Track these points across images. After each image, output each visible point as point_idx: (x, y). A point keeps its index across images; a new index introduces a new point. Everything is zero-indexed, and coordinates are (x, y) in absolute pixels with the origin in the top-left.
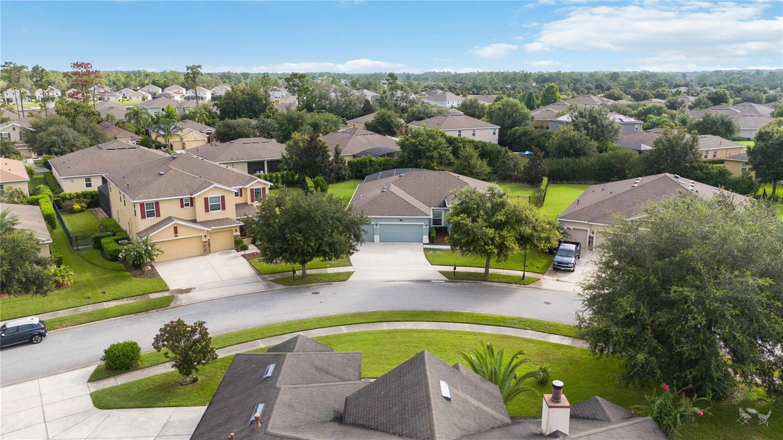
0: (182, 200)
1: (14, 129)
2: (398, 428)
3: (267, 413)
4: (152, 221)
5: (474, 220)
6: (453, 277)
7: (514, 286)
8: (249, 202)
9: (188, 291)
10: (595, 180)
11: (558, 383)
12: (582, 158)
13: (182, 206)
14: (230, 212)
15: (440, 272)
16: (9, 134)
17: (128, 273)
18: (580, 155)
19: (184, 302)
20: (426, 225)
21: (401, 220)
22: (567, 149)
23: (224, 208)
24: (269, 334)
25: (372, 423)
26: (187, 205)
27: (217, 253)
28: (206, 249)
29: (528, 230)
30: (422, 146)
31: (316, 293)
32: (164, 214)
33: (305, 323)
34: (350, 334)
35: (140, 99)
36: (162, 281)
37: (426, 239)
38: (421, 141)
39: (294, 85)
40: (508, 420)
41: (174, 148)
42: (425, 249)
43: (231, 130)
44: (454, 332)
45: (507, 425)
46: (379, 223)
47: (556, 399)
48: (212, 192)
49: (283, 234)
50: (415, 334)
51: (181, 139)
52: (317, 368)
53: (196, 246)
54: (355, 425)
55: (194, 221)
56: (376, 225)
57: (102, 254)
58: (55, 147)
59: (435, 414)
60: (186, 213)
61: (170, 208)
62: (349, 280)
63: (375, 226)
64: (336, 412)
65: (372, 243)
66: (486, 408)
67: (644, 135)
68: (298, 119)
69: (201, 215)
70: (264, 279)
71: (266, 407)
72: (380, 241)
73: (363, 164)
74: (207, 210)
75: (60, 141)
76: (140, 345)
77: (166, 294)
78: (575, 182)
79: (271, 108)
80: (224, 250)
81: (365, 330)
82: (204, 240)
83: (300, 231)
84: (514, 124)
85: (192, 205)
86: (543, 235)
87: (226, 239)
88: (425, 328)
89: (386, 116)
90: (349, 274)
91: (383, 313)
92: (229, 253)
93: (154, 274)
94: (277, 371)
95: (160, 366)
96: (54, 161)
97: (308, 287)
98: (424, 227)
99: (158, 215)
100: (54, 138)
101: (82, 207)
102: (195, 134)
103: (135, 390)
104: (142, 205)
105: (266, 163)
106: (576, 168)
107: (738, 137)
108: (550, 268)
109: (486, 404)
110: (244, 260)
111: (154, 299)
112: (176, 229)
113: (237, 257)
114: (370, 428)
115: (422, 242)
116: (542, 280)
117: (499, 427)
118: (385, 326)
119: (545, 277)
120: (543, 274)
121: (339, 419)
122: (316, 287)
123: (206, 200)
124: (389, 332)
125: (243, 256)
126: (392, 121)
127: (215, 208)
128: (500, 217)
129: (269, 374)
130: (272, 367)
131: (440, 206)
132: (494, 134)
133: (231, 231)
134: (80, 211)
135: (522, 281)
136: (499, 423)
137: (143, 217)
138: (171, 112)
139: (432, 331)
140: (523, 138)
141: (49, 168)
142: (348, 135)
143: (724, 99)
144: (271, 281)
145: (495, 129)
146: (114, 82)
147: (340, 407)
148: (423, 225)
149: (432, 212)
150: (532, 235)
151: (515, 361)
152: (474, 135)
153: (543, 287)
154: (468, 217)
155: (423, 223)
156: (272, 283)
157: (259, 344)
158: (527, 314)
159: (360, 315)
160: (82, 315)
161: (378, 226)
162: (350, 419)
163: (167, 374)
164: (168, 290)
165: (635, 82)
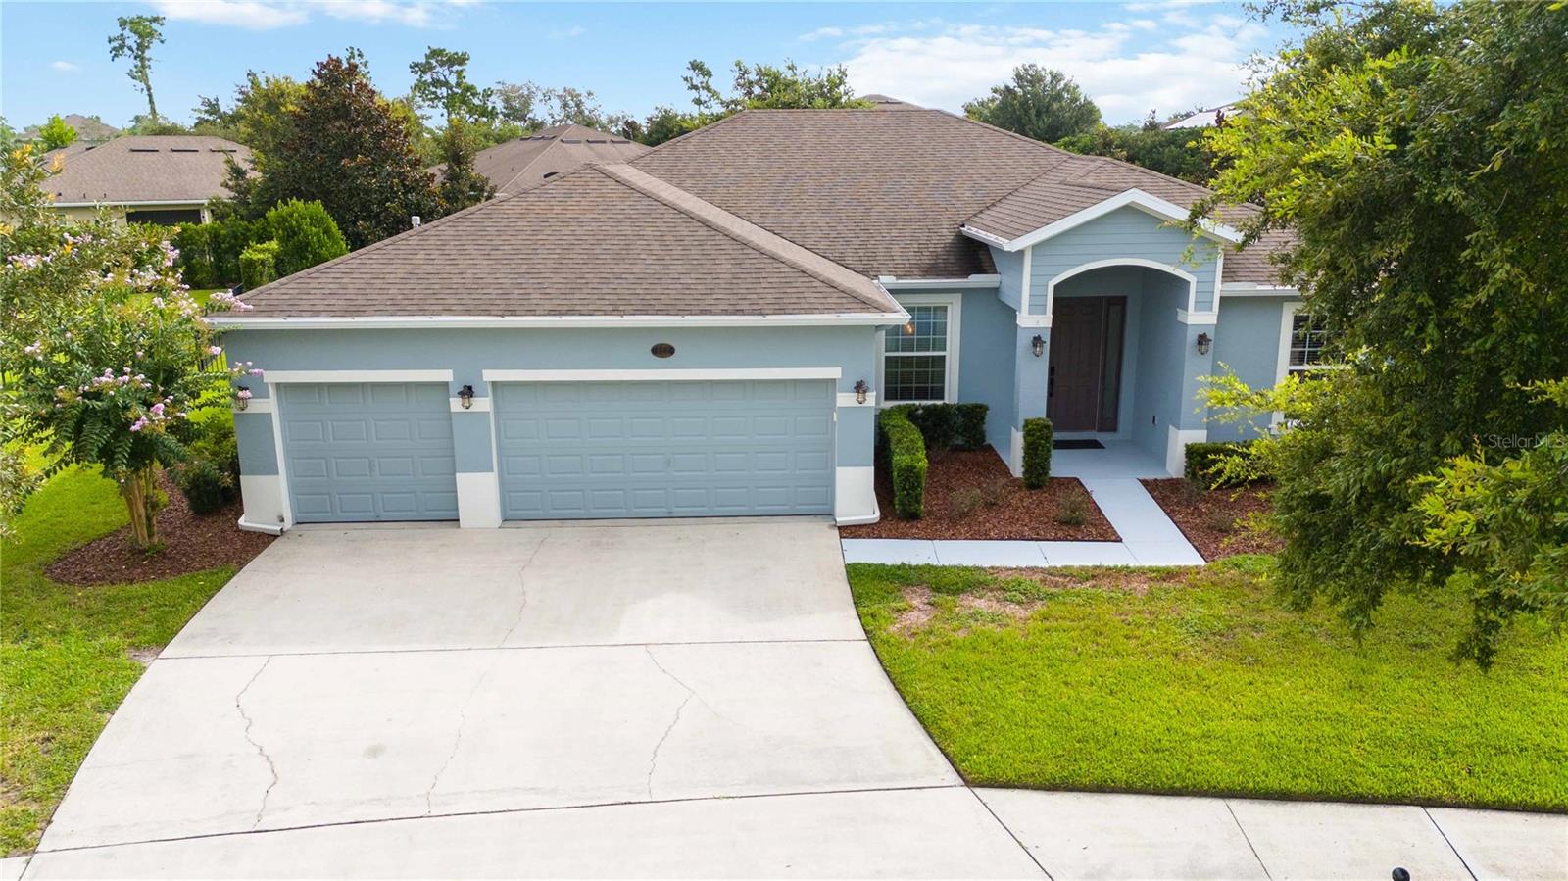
20: (860, 388)
21: (663, 351)
39: (436, 83)
42: (856, 574)
46: (490, 375)
56: (468, 392)
63: (456, 404)
65: (446, 532)
72: (511, 517)
98: (846, 399)
115: (829, 516)
148: (830, 383)
155: (834, 373)
161: (483, 404)
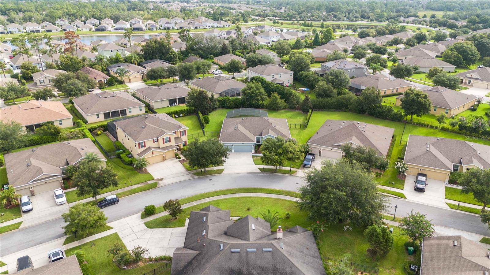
0: (154, 140)
1: (46, 78)
2: (241, 237)
3: (207, 232)
4: (143, 149)
5: (270, 153)
6: (263, 170)
7: (287, 175)
8: (179, 137)
9: (162, 179)
10: (335, 109)
11: (280, 227)
12: (329, 99)
13: (154, 142)
14: (173, 143)
15: (259, 168)
16: (44, 80)
17: (136, 171)
18: (328, 97)
19: (162, 185)
20: (253, 145)
21: (243, 144)
22: (322, 94)
23: (170, 141)
24: (196, 199)
25: (235, 235)
26: (156, 141)
27: (169, 160)
28: (164, 159)
29: (291, 155)
30: (253, 94)
31: (211, 180)
32: (147, 147)
33: (208, 194)
34: (225, 199)
35: (88, 30)
36: (150, 175)
37: (253, 151)
38: (253, 91)
39: (184, 36)
40: (270, 233)
41: (125, 82)
42: (253, 156)
43: (155, 74)
44: (261, 198)
45: (270, 235)
46: (234, 145)
47: (279, 230)
48: (165, 136)
49: (198, 158)
50: (248, 199)
51: (129, 78)
52: (218, 218)
53: (160, 158)
54: (230, 236)
55: (159, 148)
57: (121, 161)
58: (73, 91)
59: (250, 234)
60: (155, 145)
61: (149, 143)
62: (223, 173)
63: (232, 146)
64: (224, 231)
66: (265, 231)
67: (365, 79)
68: (190, 68)
69: (162, 145)
70: (190, 173)
71: (206, 231)
72: (235, 152)
73: (225, 101)
74: (164, 143)
75: (75, 88)
76: (155, 206)
77: (154, 181)
78: (325, 110)
79: (172, 52)
80: (171, 159)
81: (230, 197)
82: (163, 155)
83: (204, 158)
84: (301, 70)
85: (158, 141)
86: (297, 156)
87: (172, 154)
88: (251, 196)
89: (235, 63)
90: (223, 170)
91: (236, 189)
92: (173, 160)
93: (146, 172)
94: (207, 219)
95: (162, 213)
96: (75, 100)
97: (207, 177)
99: (145, 147)
100: (72, 87)
101: (101, 132)
102: (135, 74)
103: (158, 222)
104: (139, 143)
105: (177, 99)
106: (325, 104)
107: (419, 72)
108: (302, 166)
109: (265, 229)
110: (179, 163)
111: (151, 184)
112: (153, 152)
113: (176, 162)
114: (234, 237)
115: (252, 152)
116: (298, 172)
117: (267, 236)
118: (237, 195)
119: (299, 170)
120: (298, 169)
121: (226, 233)
122: (210, 177)
123: (163, 139)
124: (239, 198)
125: (179, 161)
126: (238, 66)
127: (167, 142)
128: (280, 151)
129: (204, 220)
130: (205, 218)
131: (259, 136)
132: (291, 76)
133: (174, 151)
134: (101, 134)
135: (289, 172)
136: (268, 235)
137: (139, 148)
138: (119, 56)
139: (254, 197)
140: (305, 79)
141: (73, 103)
142: (216, 80)
143: (424, 38)
144: (193, 174)
145: (291, 73)
146: (66, 12)
147: (225, 229)
149: (256, 139)
150: (293, 157)
151: (275, 215)
152: (280, 77)
153: (298, 175)
154: (268, 151)
156: (193, 175)
157: (193, 204)
158: (289, 189)
159: (228, 190)
160: (127, 191)
162: (229, 234)
163: (166, 216)
164: (154, 179)
165: (384, 13)
